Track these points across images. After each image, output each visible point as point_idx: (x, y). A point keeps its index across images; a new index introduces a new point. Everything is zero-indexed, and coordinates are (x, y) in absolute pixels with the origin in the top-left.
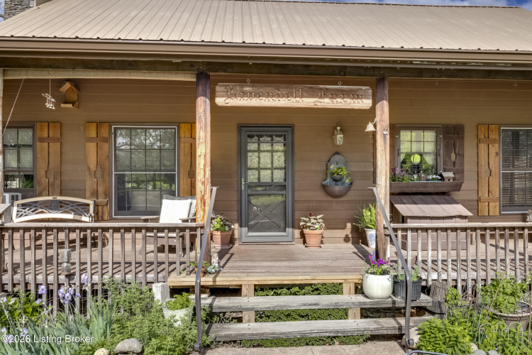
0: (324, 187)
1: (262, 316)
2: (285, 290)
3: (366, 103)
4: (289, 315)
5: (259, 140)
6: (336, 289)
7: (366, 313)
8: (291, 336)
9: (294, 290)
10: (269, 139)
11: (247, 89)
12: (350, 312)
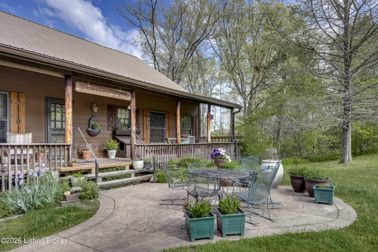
0: (88, 131)
1: (104, 179)
2: (105, 170)
3: (129, 98)
4: (113, 178)
5: (55, 106)
6: (123, 168)
7: (136, 174)
8: (119, 184)
9: (109, 170)
10: (60, 106)
11: (88, 86)
12: (132, 175)
